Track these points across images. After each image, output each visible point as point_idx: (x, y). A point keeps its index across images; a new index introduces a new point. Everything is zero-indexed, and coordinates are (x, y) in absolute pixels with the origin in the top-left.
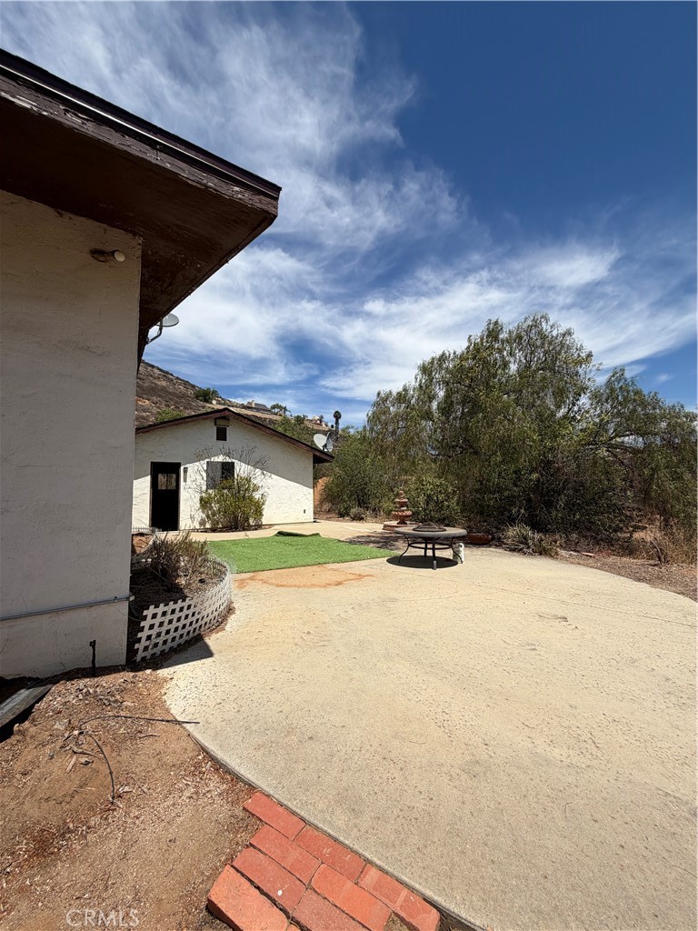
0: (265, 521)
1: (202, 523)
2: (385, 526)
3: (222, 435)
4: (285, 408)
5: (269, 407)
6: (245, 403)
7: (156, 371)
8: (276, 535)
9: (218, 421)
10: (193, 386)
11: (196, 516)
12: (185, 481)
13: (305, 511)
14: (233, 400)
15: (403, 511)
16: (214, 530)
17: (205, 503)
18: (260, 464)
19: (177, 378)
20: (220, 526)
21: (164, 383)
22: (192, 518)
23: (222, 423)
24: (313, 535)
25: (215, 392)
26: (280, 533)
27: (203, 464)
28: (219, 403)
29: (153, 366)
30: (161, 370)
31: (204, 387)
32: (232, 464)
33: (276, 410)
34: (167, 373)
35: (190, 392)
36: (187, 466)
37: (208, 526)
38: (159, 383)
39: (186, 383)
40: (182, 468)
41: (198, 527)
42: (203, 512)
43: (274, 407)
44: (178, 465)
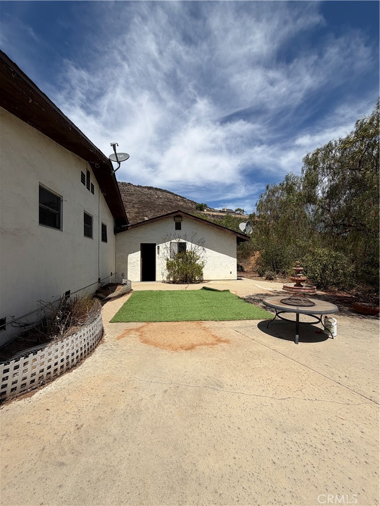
0: (205, 278)
1: (168, 278)
2: (284, 287)
3: (178, 227)
4: (243, 210)
5: (234, 211)
6: (221, 209)
7: (178, 197)
8: (201, 289)
9: (176, 218)
10: (196, 203)
11: (165, 273)
12: (158, 253)
13: (231, 273)
14: (215, 209)
15: (300, 277)
16: (174, 282)
17: (169, 266)
18: (201, 243)
19: (188, 200)
20: (178, 280)
21: (182, 203)
22: (163, 274)
23: (178, 219)
24: (225, 291)
25: (205, 205)
26: (204, 288)
27: (168, 244)
28: (208, 211)
29: (177, 195)
30: (181, 197)
31: (200, 203)
32: (185, 244)
33: (238, 212)
34: (184, 198)
35: (194, 206)
36: (160, 245)
37: (171, 279)
38: (179, 203)
39: (192, 202)
40: (157, 246)
41: (165, 280)
42: (169, 271)
43: (237, 210)
44: (155, 245)
